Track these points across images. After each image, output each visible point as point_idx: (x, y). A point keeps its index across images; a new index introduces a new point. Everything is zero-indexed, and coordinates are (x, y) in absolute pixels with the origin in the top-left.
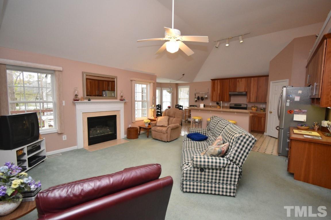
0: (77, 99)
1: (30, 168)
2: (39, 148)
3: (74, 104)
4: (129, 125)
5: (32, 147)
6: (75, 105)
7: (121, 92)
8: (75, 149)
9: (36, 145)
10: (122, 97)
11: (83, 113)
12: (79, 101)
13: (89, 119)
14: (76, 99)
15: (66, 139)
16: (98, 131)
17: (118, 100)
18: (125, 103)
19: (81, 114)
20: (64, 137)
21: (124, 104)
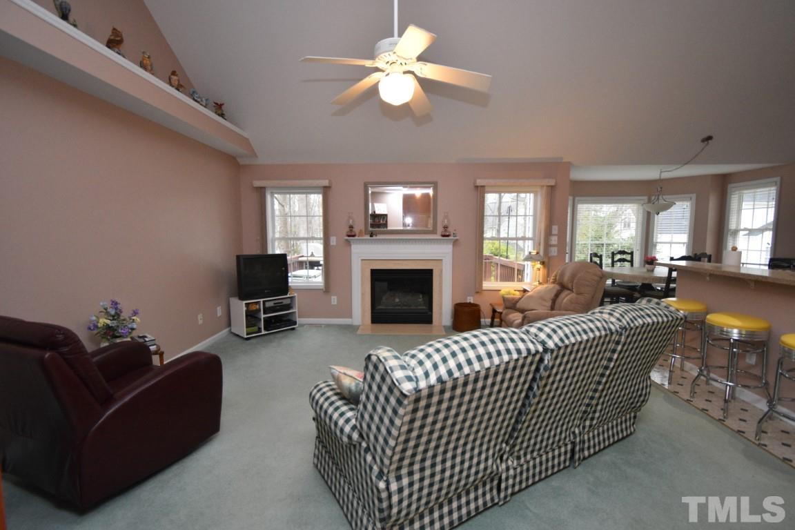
0: (353, 234)
1: (267, 332)
2: (289, 307)
3: (348, 243)
4: (469, 298)
5: (275, 304)
6: (350, 245)
7: (446, 217)
8: (348, 323)
9: (281, 303)
10: (446, 228)
11: (362, 260)
12: (356, 238)
13: (373, 272)
14: (349, 234)
15: (336, 303)
16: (397, 300)
17: (438, 237)
18: (455, 243)
19: (360, 261)
20: (334, 300)
21: (453, 246)
